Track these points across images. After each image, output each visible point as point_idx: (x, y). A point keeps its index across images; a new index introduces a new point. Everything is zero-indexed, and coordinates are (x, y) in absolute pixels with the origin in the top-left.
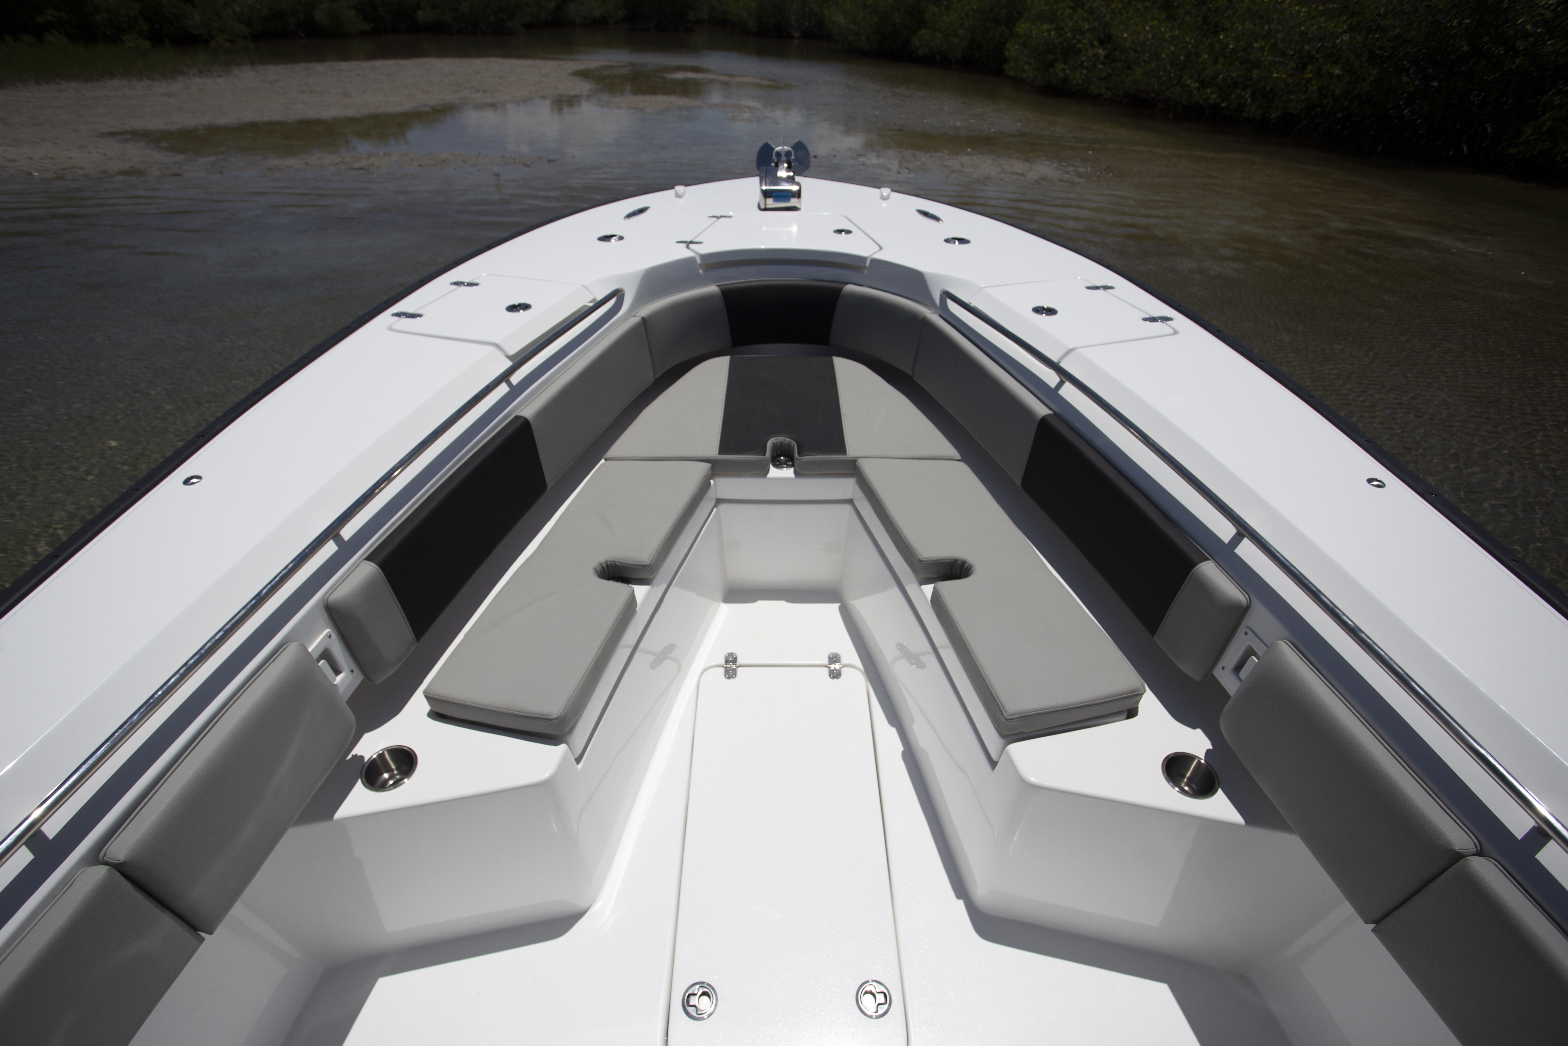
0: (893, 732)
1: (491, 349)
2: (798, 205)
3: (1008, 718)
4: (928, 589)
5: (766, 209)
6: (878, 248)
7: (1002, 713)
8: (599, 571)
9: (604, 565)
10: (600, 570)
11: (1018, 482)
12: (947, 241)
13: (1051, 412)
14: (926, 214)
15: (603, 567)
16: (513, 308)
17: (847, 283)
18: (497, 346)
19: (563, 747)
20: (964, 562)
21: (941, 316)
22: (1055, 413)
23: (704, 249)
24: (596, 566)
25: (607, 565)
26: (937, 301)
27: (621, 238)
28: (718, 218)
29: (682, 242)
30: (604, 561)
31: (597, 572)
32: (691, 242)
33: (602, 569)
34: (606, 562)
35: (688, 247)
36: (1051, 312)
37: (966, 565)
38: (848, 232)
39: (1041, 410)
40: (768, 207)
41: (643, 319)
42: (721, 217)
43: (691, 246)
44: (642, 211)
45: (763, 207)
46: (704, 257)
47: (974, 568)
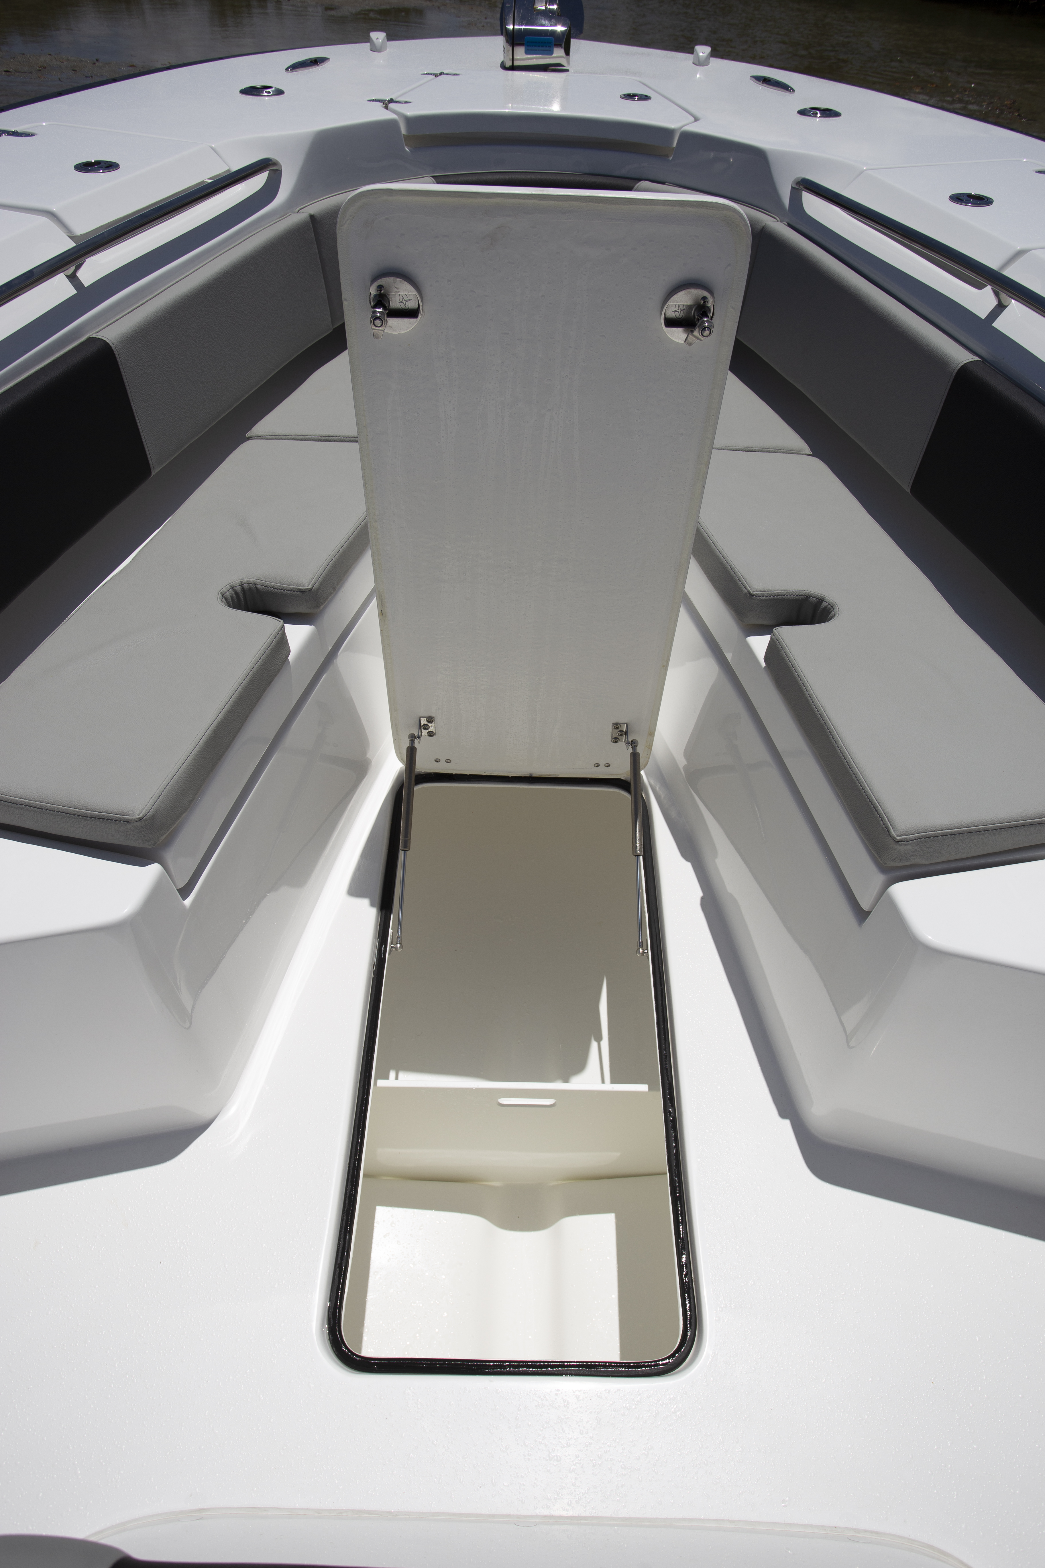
0: (687, 869)
1: (43, 220)
2: (563, 61)
3: (898, 838)
4: (760, 644)
5: (513, 68)
6: (693, 119)
7: (888, 831)
8: (230, 598)
9: (238, 588)
10: (232, 597)
11: (906, 485)
12: (802, 112)
13: (976, 359)
14: (766, 81)
15: (236, 593)
16: (86, 167)
17: (640, 180)
18: (52, 215)
19: (154, 869)
20: (821, 600)
21: (790, 226)
22: (984, 360)
23: (411, 111)
24: (224, 590)
25: (243, 589)
26: (786, 201)
27: (279, 92)
28: (436, 75)
29: (378, 101)
30: (238, 582)
31: (226, 599)
32: (391, 101)
33: (234, 596)
34: (242, 585)
35: (386, 108)
36: (981, 201)
37: (824, 604)
38: (646, 98)
39: (960, 356)
40: (516, 63)
41: (312, 217)
42: (441, 74)
43: (391, 105)
44: (315, 62)
45: (508, 64)
46: (413, 122)
47: (836, 609)
